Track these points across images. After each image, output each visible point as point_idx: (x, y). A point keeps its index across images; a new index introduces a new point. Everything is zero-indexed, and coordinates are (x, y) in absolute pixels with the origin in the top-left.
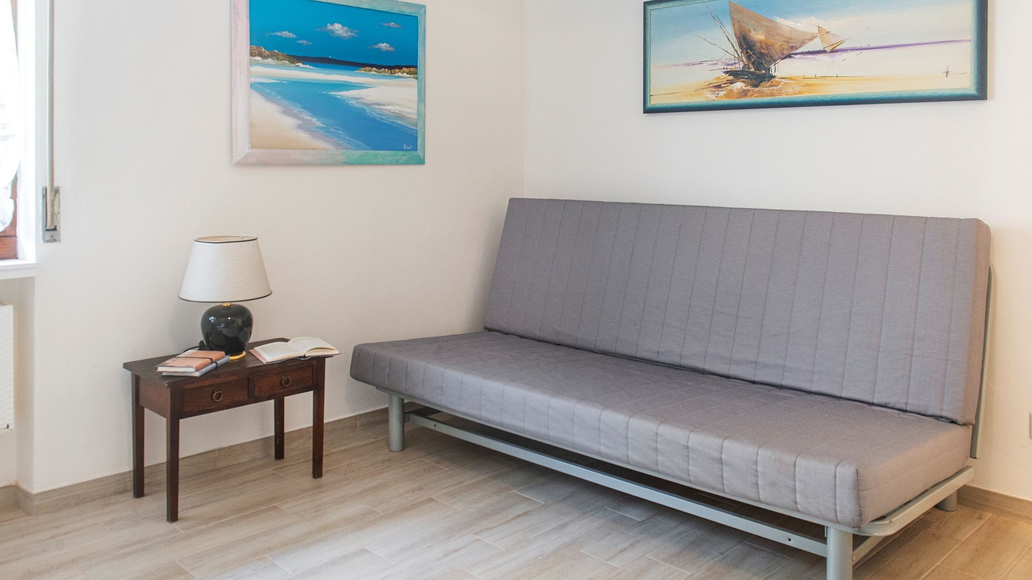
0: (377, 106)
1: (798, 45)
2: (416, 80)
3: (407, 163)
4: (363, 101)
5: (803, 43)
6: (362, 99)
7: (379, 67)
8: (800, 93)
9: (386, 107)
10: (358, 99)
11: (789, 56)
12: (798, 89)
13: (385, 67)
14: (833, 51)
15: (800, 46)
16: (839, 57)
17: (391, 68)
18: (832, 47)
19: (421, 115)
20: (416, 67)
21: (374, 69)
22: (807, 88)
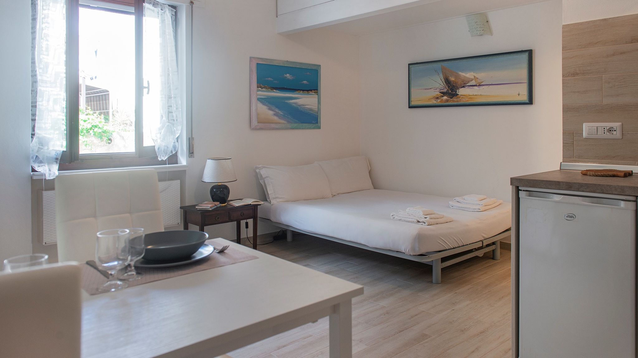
0: (302, 106)
1: (467, 83)
2: (317, 95)
3: (314, 128)
4: (297, 104)
5: (469, 82)
6: (297, 103)
7: (303, 90)
8: (467, 101)
9: (306, 106)
10: (295, 103)
11: (464, 87)
12: (467, 99)
13: (305, 90)
14: (479, 85)
15: (468, 83)
16: (482, 88)
17: (308, 91)
18: (479, 84)
19: (319, 109)
20: (317, 90)
21: (302, 91)
22: (470, 99)
